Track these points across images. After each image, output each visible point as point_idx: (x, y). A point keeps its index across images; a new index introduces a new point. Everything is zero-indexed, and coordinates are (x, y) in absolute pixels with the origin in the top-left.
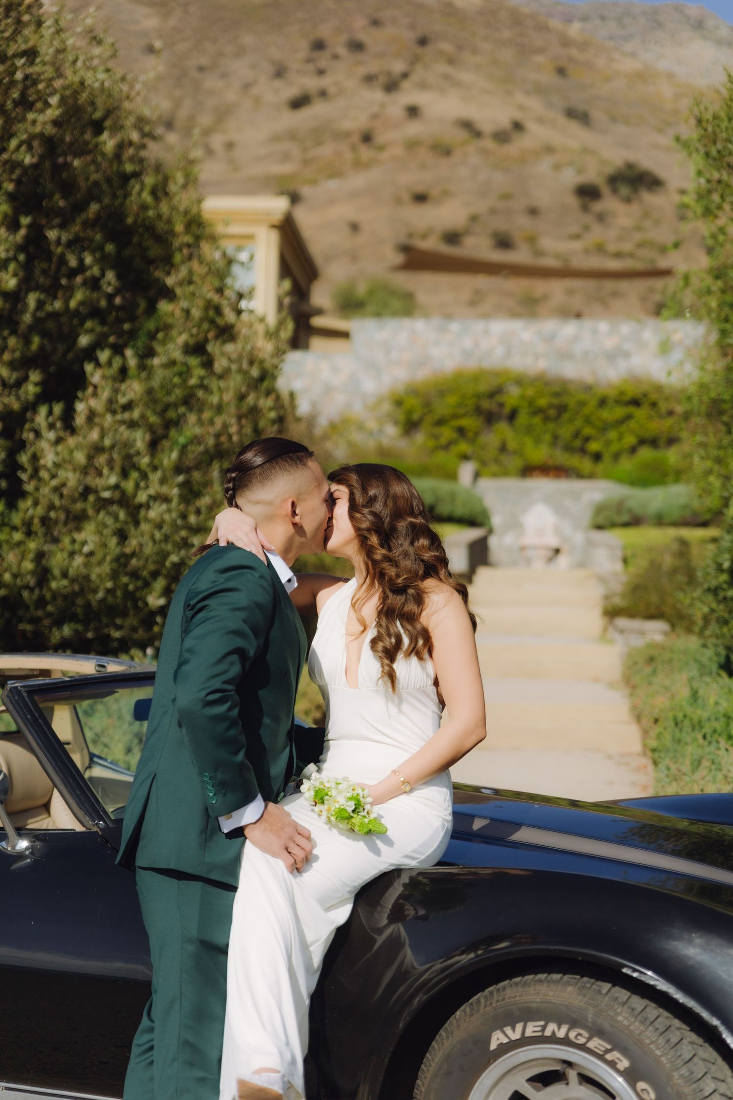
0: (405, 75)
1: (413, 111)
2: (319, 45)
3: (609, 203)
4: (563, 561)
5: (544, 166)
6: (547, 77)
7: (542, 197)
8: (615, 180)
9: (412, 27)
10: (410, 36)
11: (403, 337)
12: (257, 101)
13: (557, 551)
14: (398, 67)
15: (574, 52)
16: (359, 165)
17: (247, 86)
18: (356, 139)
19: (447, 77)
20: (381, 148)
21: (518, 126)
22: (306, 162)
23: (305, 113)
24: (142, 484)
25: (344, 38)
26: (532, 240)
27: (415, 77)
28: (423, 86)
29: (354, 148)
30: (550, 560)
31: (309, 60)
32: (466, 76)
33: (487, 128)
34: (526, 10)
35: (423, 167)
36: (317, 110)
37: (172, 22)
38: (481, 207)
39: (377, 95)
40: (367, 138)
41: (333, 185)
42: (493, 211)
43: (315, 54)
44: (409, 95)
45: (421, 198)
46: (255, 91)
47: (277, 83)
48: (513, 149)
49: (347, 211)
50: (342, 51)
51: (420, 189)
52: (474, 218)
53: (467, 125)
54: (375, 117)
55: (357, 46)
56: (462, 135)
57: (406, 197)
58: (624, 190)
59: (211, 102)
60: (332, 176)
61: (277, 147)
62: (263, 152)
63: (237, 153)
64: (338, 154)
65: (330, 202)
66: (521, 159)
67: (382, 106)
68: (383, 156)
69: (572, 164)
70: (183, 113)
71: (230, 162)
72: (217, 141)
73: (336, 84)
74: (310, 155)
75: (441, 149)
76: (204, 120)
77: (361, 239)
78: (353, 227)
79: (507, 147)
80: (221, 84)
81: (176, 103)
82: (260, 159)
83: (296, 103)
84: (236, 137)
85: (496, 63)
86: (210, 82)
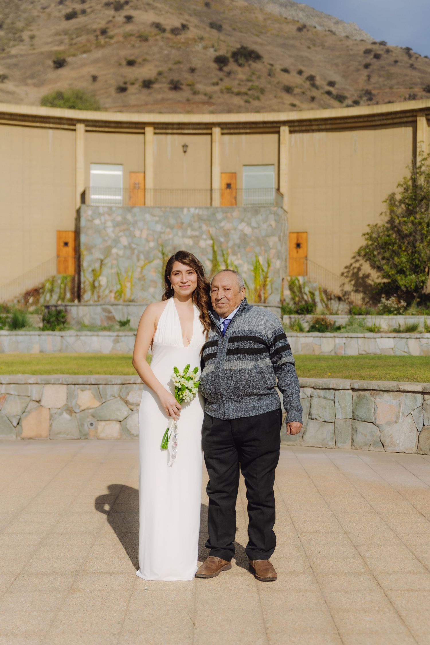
0: (126, 3)
1: (129, 19)
3: (232, 66)
5: (199, 47)
6: (200, 7)
7: (196, 63)
8: (235, 55)
12: (49, 15)
16: (99, 46)
17: (44, 8)
18: (98, 33)
19: (149, 5)
20: (111, 37)
21: (184, 27)
23: (73, 21)
26: (191, 85)
27: (131, 4)
28: (136, 8)
29: (97, 38)
32: (159, 5)
33: (168, 28)
35: (133, 46)
36: (81, 20)
38: (164, 68)
39: (112, 12)
40: (104, 32)
41: (84, 56)
42: (170, 70)
44: (127, 11)
45: (131, 63)
46: (48, 10)
47: (61, 7)
48: (182, 37)
49: (92, 70)
51: (132, 58)
52: (160, 74)
53: (158, 26)
54: (109, 22)
56: (155, 31)
57: (124, 63)
58: (241, 60)
59: (25, 15)
60: (85, 52)
61: (58, 38)
62: (50, 40)
63: (36, 41)
64: (88, 41)
65: (84, 65)
66: (187, 43)
67: (114, 17)
68: (112, 41)
69: (213, 46)
70: (8, 21)
71: (32, 45)
72: (25, 35)
73: (91, 7)
74: (74, 41)
75: (143, 38)
76: (20, 25)
77: (98, 85)
78: (95, 78)
79: (179, 37)
80: (31, 6)
81: (7, 16)
82: (47, 43)
83: (69, 17)
84: (36, 33)
85: (175, 0)
86: (25, 5)
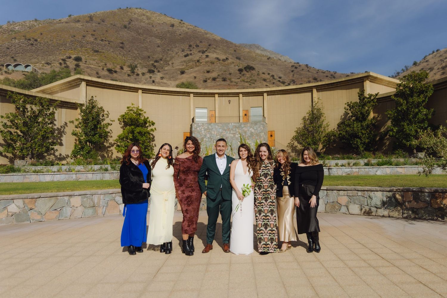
0: (206, 51)
1: (207, 56)
2: (190, 46)
3: (244, 72)
5: (232, 66)
6: (233, 52)
7: (232, 71)
8: (245, 68)
9: (208, 43)
10: (207, 44)
12: (179, 55)
14: (205, 49)
15: (237, 48)
16: (196, 66)
17: (177, 53)
18: (196, 61)
19: (214, 51)
21: (227, 59)
23: (187, 57)
25: (195, 45)
26: (230, 79)
28: (209, 52)
29: (196, 63)
31: (188, 48)
32: (218, 51)
33: (221, 59)
35: (209, 66)
36: (190, 57)
37: (163, 42)
38: (220, 73)
39: (201, 54)
40: (198, 61)
41: (191, 70)
42: (222, 74)
44: (206, 54)
45: (208, 72)
47: (183, 53)
48: (226, 62)
49: (194, 75)
50: (195, 47)
51: (209, 70)
52: (219, 75)
53: (217, 59)
54: (200, 57)
55: (197, 46)
56: (216, 60)
57: (206, 72)
58: (248, 70)
59: (170, 56)
60: (192, 68)
61: (182, 63)
62: (179, 64)
63: (174, 65)
64: (193, 64)
65: (191, 73)
66: (228, 64)
67: (202, 56)
68: (201, 64)
69: (237, 65)
70: (164, 58)
72: (170, 63)
73: (193, 52)
74: (188, 65)
75: (212, 63)
76: (168, 59)
77: (196, 80)
78: (195, 77)
79: (225, 62)
80: (172, 53)
81: (163, 56)
82: (178, 66)
83: (186, 56)
84: (174, 62)
85: (223, 49)
86: (170, 52)
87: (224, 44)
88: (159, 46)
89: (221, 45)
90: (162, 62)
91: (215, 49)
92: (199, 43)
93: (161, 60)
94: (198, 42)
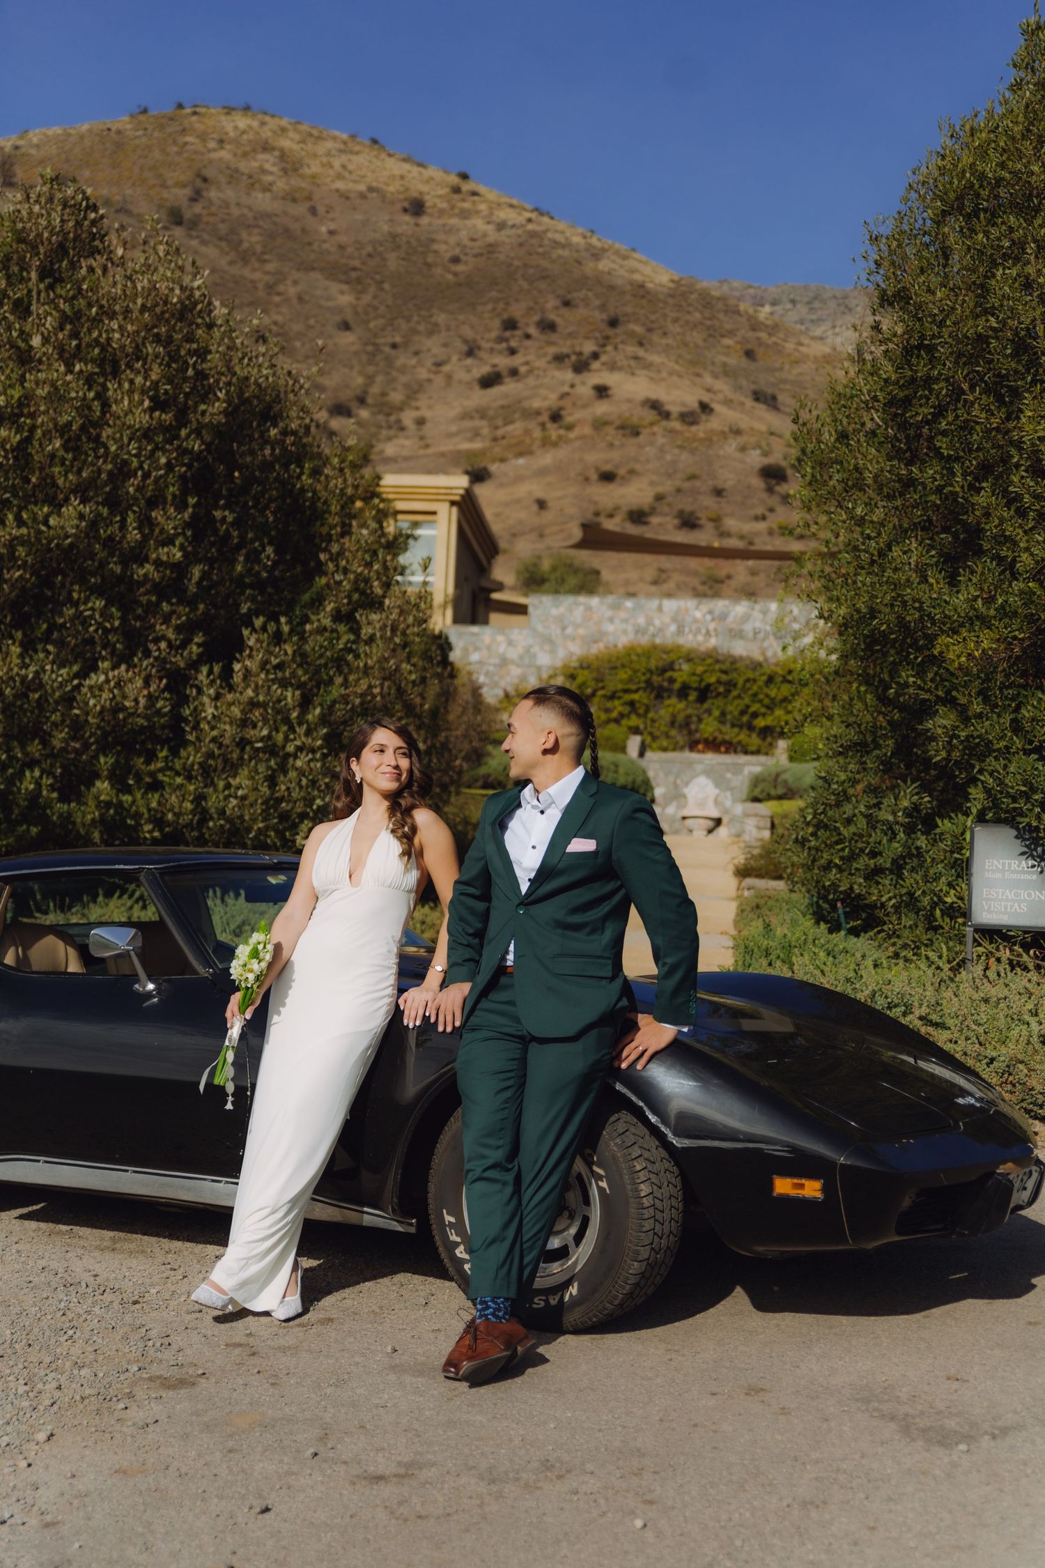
0: (595, 356)
1: (602, 391)
2: (510, 325)
4: (722, 831)
5: (731, 447)
6: (736, 360)
7: (727, 478)
9: (603, 307)
10: (600, 317)
11: (578, 613)
12: (449, 377)
13: (718, 822)
14: (589, 347)
15: (763, 335)
16: (546, 443)
17: (438, 365)
18: (545, 417)
19: (636, 358)
20: (570, 428)
21: (705, 408)
22: (495, 439)
23: (496, 391)
24: (292, 737)
25: (536, 318)
26: (716, 520)
27: (604, 358)
28: (612, 367)
29: (543, 425)
30: (710, 831)
31: (500, 340)
32: (655, 358)
33: (675, 410)
34: (715, 293)
35: (611, 445)
36: (509, 388)
37: (367, 298)
38: (667, 487)
39: (569, 375)
40: (556, 417)
41: (521, 461)
42: (679, 490)
43: (508, 334)
44: (598, 376)
45: (608, 477)
46: (446, 368)
47: (469, 361)
48: (699, 430)
49: (535, 489)
50: (532, 330)
51: (608, 468)
52: (659, 498)
53: (655, 405)
54: (563, 396)
55: (548, 327)
56: (651, 415)
57: (594, 477)
59: (404, 379)
60: (521, 454)
61: (468, 424)
62: (454, 428)
63: (428, 429)
64: (527, 432)
65: (519, 479)
66: (709, 441)
67: (572, 386)
68: (572, 435)
69: (758, 446)
70: (375, 390)
71: (422, 438)
72: (408, 417)
73: (527, 363)
74: (500, 433)
75: (629, 430)
76: (396, 397)
77: (548, 516)
78: (541, 504)
79: (694, 428)
80: (413, 361)
81: (370, 379)
82: (450, 435)
83: (488, 382)
84: (427, 414)
85: (686, 345)
86: (403, 359)
87: (689, 313)
88: (346, 326)
89: (676, 320)
90: (364, 414)
91: (641, 344)
92: (557, 308)
93: (362, 401)
94: (551, 303)
